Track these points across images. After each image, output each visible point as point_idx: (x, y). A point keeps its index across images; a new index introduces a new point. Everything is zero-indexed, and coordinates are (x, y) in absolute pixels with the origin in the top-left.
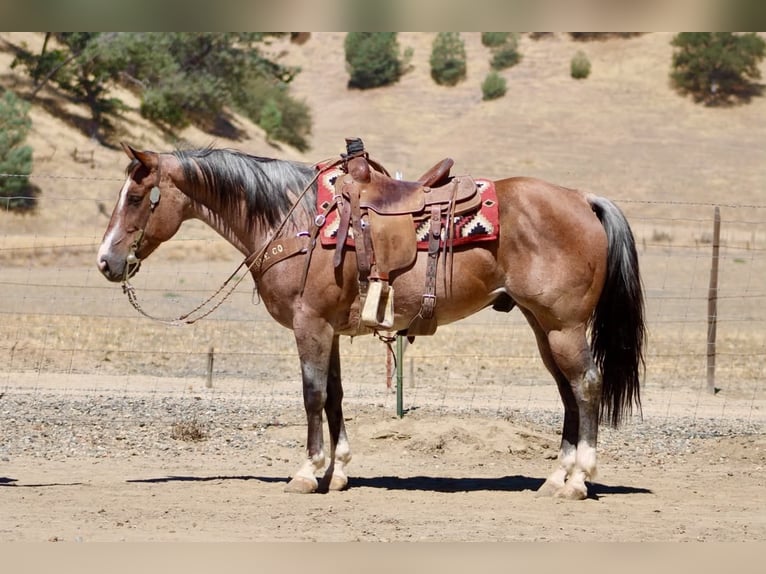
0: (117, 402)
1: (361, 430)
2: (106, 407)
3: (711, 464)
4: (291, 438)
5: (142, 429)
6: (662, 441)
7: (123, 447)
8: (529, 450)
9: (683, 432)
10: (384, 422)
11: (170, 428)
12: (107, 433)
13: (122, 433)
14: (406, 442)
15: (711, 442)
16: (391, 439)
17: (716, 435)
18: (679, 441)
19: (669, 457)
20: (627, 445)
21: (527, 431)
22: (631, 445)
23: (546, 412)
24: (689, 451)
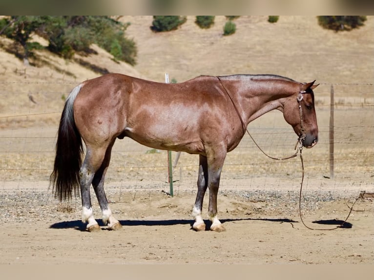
0: (30, 194)
1: (152, 204)
2: (24, 197)
3: (328, 214)
4: (117, 209)
5: (42, 207)
6: (304, 204)
7: (33, 216)
8: (237, 211)
9: (315, 199)
10: (164, 199)
11: (56, 206)
12: (25, 210)
13: (33, 210)
14: (175, 209)
15: (328, 203)
16: (167, 208)
17: (331, 199)
18: (313, 203)
19: (307, 211)
20: (286, 206)
21: (236, 201)
22: (289, 207)
23: (246, 191)
24: (317, 208)
